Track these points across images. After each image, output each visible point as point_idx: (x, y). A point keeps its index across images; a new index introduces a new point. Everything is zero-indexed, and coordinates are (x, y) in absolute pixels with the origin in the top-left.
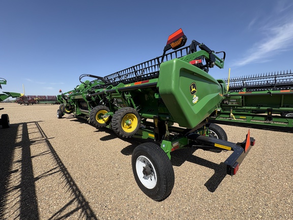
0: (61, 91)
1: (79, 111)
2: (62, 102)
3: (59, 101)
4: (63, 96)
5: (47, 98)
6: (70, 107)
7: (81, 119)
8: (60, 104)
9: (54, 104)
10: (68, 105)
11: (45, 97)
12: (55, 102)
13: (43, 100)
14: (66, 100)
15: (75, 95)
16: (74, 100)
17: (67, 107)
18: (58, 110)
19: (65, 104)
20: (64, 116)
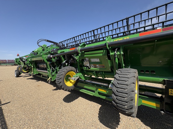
0: (18, 55)
1: (36, 71)
2: (20, 64)
3: (17, 63)
4: (21, 59)
5: (7, 61)
6: (27, 68)
7: (38, 77)
8: (17, 65)
9: (13, 65)
10: (26, 66)
11: (5, 60)
12: (13, 64)
13: (4, 63)
14: (24, 62)
15: (33, 57)
16: (31, 62)
17: (24, 68)
18: (16, 71)
19: (23, 65)
20: (21, 75)
